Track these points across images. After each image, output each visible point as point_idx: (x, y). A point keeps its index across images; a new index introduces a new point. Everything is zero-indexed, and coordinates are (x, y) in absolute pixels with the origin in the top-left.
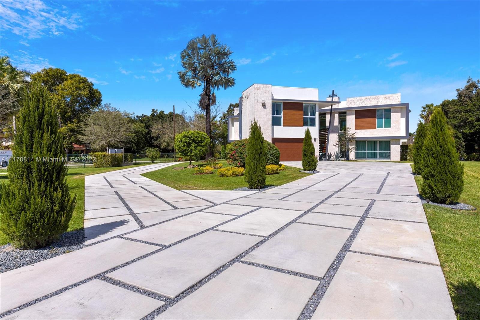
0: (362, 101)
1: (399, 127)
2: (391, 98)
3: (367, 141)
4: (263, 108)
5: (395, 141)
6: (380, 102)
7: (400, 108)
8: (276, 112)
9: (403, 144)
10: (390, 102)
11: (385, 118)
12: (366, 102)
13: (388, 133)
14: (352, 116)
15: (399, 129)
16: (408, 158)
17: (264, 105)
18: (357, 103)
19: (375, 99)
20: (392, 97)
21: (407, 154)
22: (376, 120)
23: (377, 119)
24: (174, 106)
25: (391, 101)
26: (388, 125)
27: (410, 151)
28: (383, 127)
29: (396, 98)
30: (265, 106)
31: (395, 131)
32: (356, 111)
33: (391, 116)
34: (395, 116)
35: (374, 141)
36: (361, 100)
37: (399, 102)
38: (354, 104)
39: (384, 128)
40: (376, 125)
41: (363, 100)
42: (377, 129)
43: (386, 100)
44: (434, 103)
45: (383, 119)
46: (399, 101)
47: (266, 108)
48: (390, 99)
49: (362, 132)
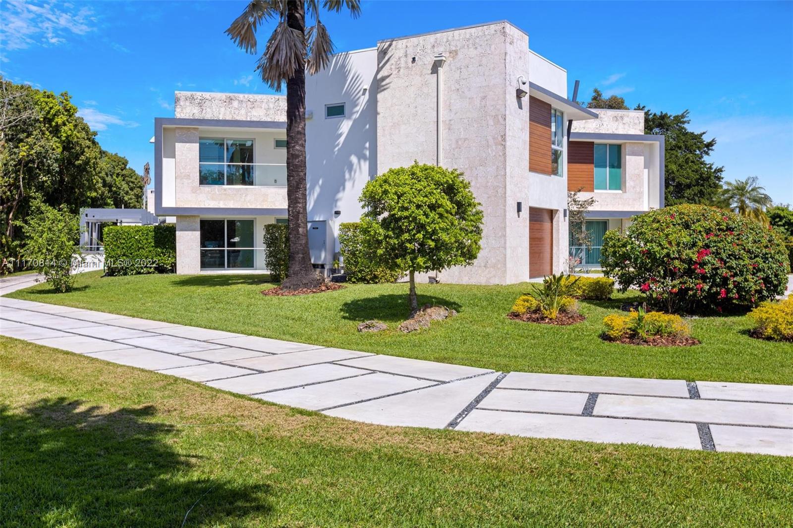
1: (642, 190)
2: (626, 120)
6: (605, 125)
7: (643, 146)
11: (609, 168)
13: (620, 202)
15: (641, 195)
17: (520, 98)
20: (628, 116)
22: (593, 169)
23: (595, 167)
25: (626, 126)
28: (607, 189)
29: (635, 122)
30: (520, 101)
31: (634, 200)
33: (627, 163)
34: (634, 165)
37: (640, 130)
39: (609, 191)
40: (594, 181)
42: (595, 191)
43: (617, 123)
45: (606, 167)
48: (624, 122)
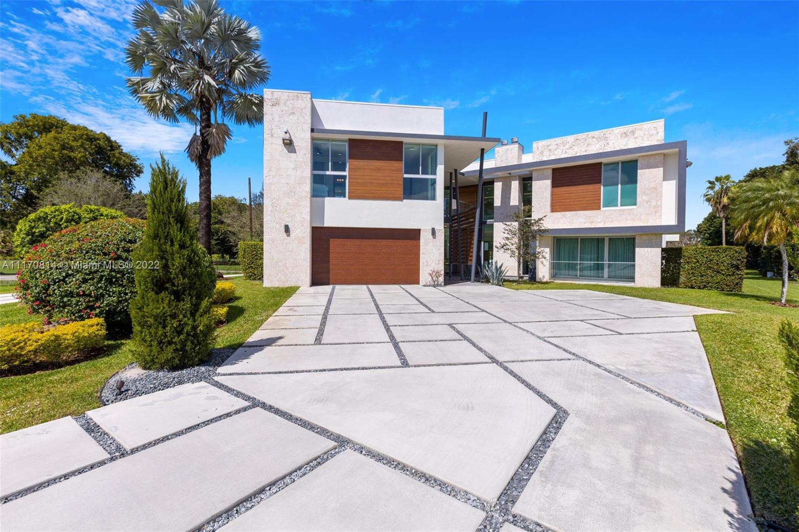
0: (567, 146)
1: (659, 203)
2: (638, 133)
3: (581, 239)
4: (287, 151)
5: (646, 238)
6: (611, 144)
7: (662, 156)
8: (330, 163)
9: (670, 246)
10: (636, 143)
11: (621, 185)
12: (576, 149)
13: (629, 218)
14: (544, 181)
15: (657, 209)
16: (682, 279)
17: (289, 144)
18: (556, 153)
19: (599, 139)
20: (641, 130)
21: (679, 269)
22: (600, 188)
23: (602, 187)
24: (250, 180)
25: (639, 140)
26: (630, 198)
27: (688, 263)
28: (617, 206)
29: (651, 133)
30: (292, 147)
31: (649, 214)
32: (554, 170)
33: (638, 177)
34: (647, 177)
35: (598, 239)
36: (564, 144)
37: (658, 140)
38: (550, 155)
39: (619, 208)
40: (600, 199)
41: (570, 143)
42: (602, 209)
43: (626, 139)
44: (731, 176)
45: (618, 185)
46: (659, 138)
47: (295, 152)
48: (635, 136)
49: (566, 218)
